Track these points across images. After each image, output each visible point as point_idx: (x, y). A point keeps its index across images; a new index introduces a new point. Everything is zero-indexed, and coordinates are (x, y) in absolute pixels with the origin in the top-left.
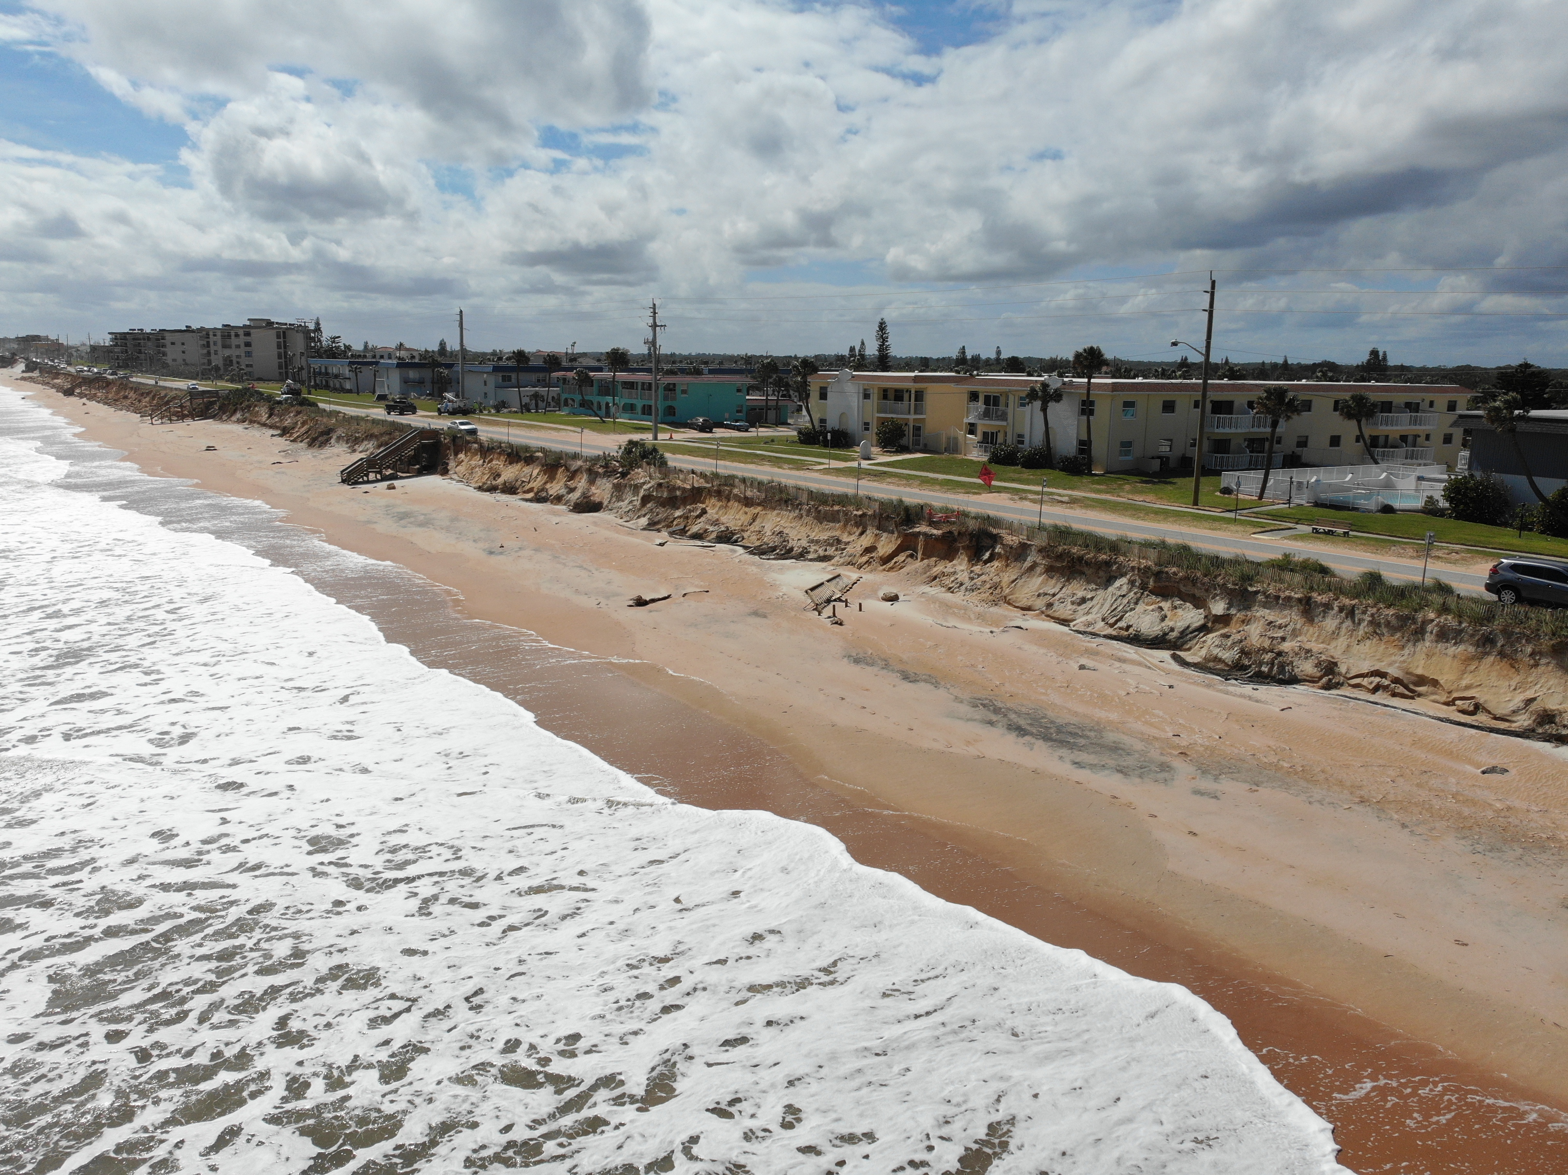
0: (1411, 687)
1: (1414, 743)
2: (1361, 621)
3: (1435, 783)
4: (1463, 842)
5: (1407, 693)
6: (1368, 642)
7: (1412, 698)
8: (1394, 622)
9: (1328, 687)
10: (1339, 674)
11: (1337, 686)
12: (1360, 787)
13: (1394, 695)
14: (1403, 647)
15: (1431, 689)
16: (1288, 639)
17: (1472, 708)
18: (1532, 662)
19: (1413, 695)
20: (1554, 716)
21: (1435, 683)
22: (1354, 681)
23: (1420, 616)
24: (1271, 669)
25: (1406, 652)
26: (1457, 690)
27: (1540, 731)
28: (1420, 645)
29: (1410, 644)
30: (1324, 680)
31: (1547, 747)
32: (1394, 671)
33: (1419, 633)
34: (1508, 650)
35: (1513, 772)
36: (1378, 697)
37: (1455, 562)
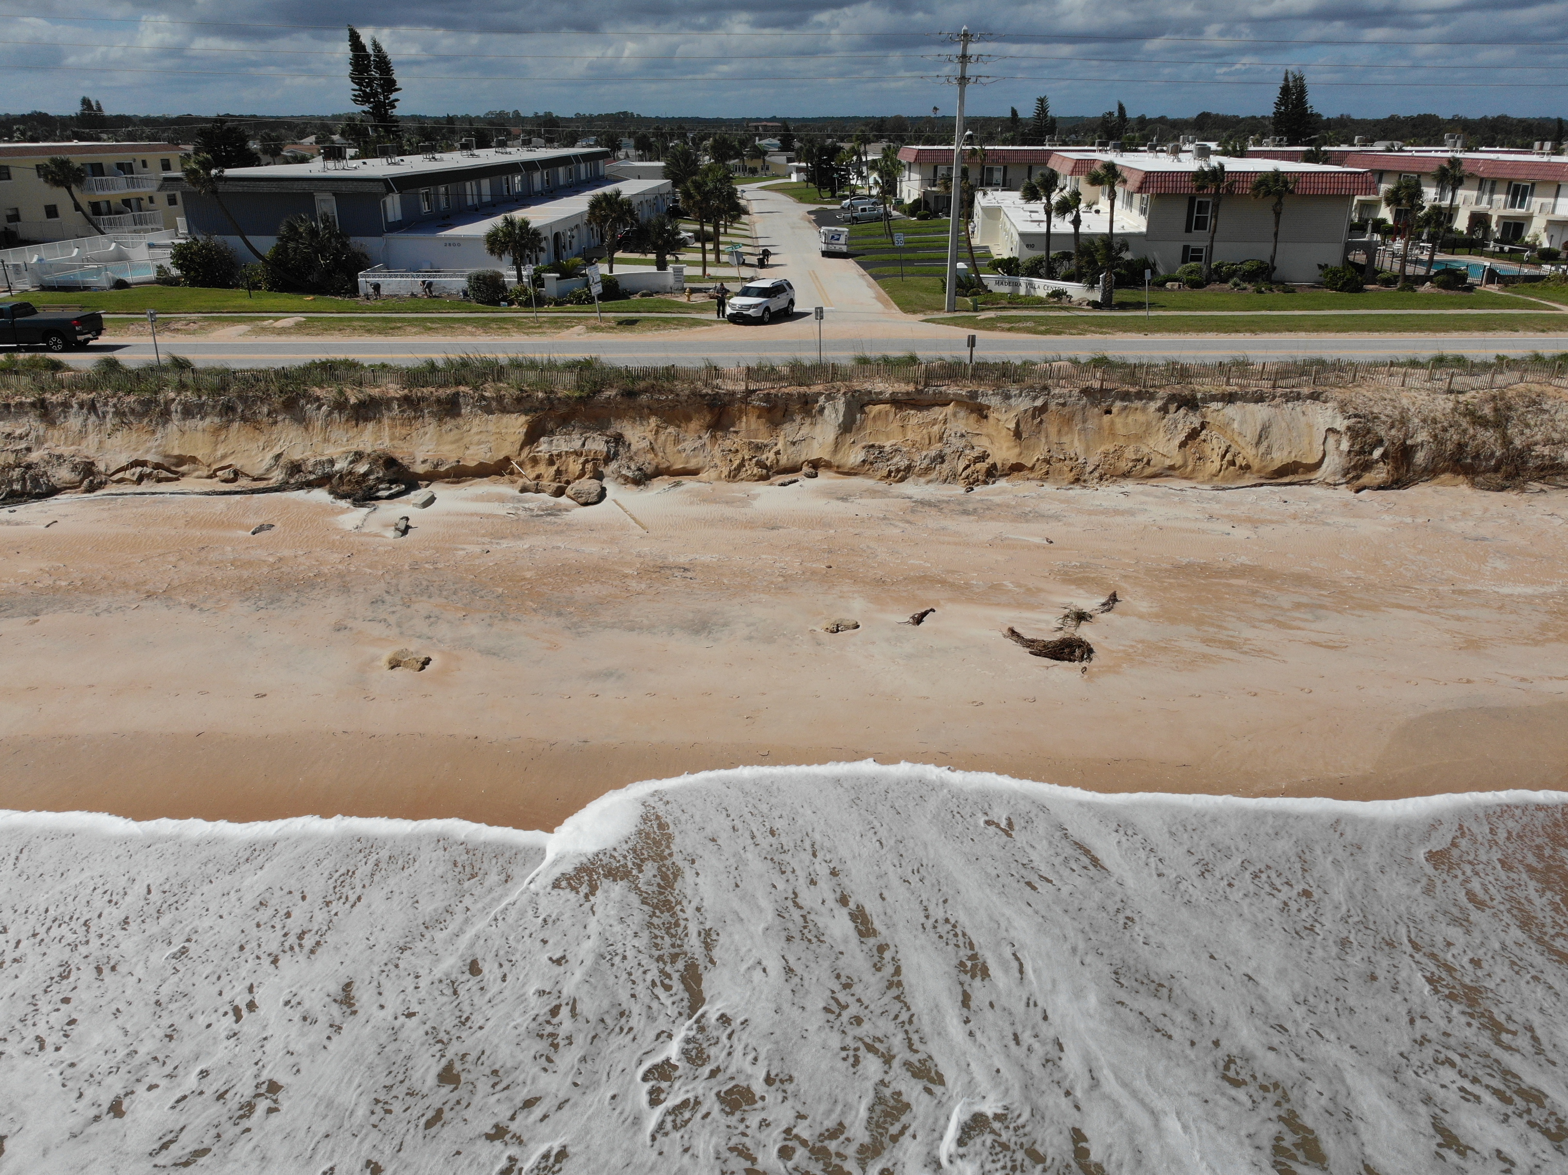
0: (173, 468)
1: (187, 523)
2: (105, 414)
3: (213, 556)
4: (247, 603)
5: (171, 475)
6: (119, 434)
7: (177, 479)
8: (138, 408)
9: (91, 489)
10: (100, 473)
11: (101, 485)
12: (145, 583)
13: (159, 481)
14: (154, 432)
15: (192, 466)
16: (34, 448)
17: (232, 476)
18: (271, 420)
19: (178, 477)
20: (300, 465)
21: (193, 460)
22: (116, 476)
23: (161, 397)
24: (24, 485)
25: (158, 435)
26: (215, 462)
27: (292, 481)
28: (169, 426)
29: (160, 427)
30: (86, 482)
31: (301, 494)
32: (152, 458)
33: (165, 415)
34: (248, 413)
35: (278, 525)
36: (145, 487)
37: (194, 333)
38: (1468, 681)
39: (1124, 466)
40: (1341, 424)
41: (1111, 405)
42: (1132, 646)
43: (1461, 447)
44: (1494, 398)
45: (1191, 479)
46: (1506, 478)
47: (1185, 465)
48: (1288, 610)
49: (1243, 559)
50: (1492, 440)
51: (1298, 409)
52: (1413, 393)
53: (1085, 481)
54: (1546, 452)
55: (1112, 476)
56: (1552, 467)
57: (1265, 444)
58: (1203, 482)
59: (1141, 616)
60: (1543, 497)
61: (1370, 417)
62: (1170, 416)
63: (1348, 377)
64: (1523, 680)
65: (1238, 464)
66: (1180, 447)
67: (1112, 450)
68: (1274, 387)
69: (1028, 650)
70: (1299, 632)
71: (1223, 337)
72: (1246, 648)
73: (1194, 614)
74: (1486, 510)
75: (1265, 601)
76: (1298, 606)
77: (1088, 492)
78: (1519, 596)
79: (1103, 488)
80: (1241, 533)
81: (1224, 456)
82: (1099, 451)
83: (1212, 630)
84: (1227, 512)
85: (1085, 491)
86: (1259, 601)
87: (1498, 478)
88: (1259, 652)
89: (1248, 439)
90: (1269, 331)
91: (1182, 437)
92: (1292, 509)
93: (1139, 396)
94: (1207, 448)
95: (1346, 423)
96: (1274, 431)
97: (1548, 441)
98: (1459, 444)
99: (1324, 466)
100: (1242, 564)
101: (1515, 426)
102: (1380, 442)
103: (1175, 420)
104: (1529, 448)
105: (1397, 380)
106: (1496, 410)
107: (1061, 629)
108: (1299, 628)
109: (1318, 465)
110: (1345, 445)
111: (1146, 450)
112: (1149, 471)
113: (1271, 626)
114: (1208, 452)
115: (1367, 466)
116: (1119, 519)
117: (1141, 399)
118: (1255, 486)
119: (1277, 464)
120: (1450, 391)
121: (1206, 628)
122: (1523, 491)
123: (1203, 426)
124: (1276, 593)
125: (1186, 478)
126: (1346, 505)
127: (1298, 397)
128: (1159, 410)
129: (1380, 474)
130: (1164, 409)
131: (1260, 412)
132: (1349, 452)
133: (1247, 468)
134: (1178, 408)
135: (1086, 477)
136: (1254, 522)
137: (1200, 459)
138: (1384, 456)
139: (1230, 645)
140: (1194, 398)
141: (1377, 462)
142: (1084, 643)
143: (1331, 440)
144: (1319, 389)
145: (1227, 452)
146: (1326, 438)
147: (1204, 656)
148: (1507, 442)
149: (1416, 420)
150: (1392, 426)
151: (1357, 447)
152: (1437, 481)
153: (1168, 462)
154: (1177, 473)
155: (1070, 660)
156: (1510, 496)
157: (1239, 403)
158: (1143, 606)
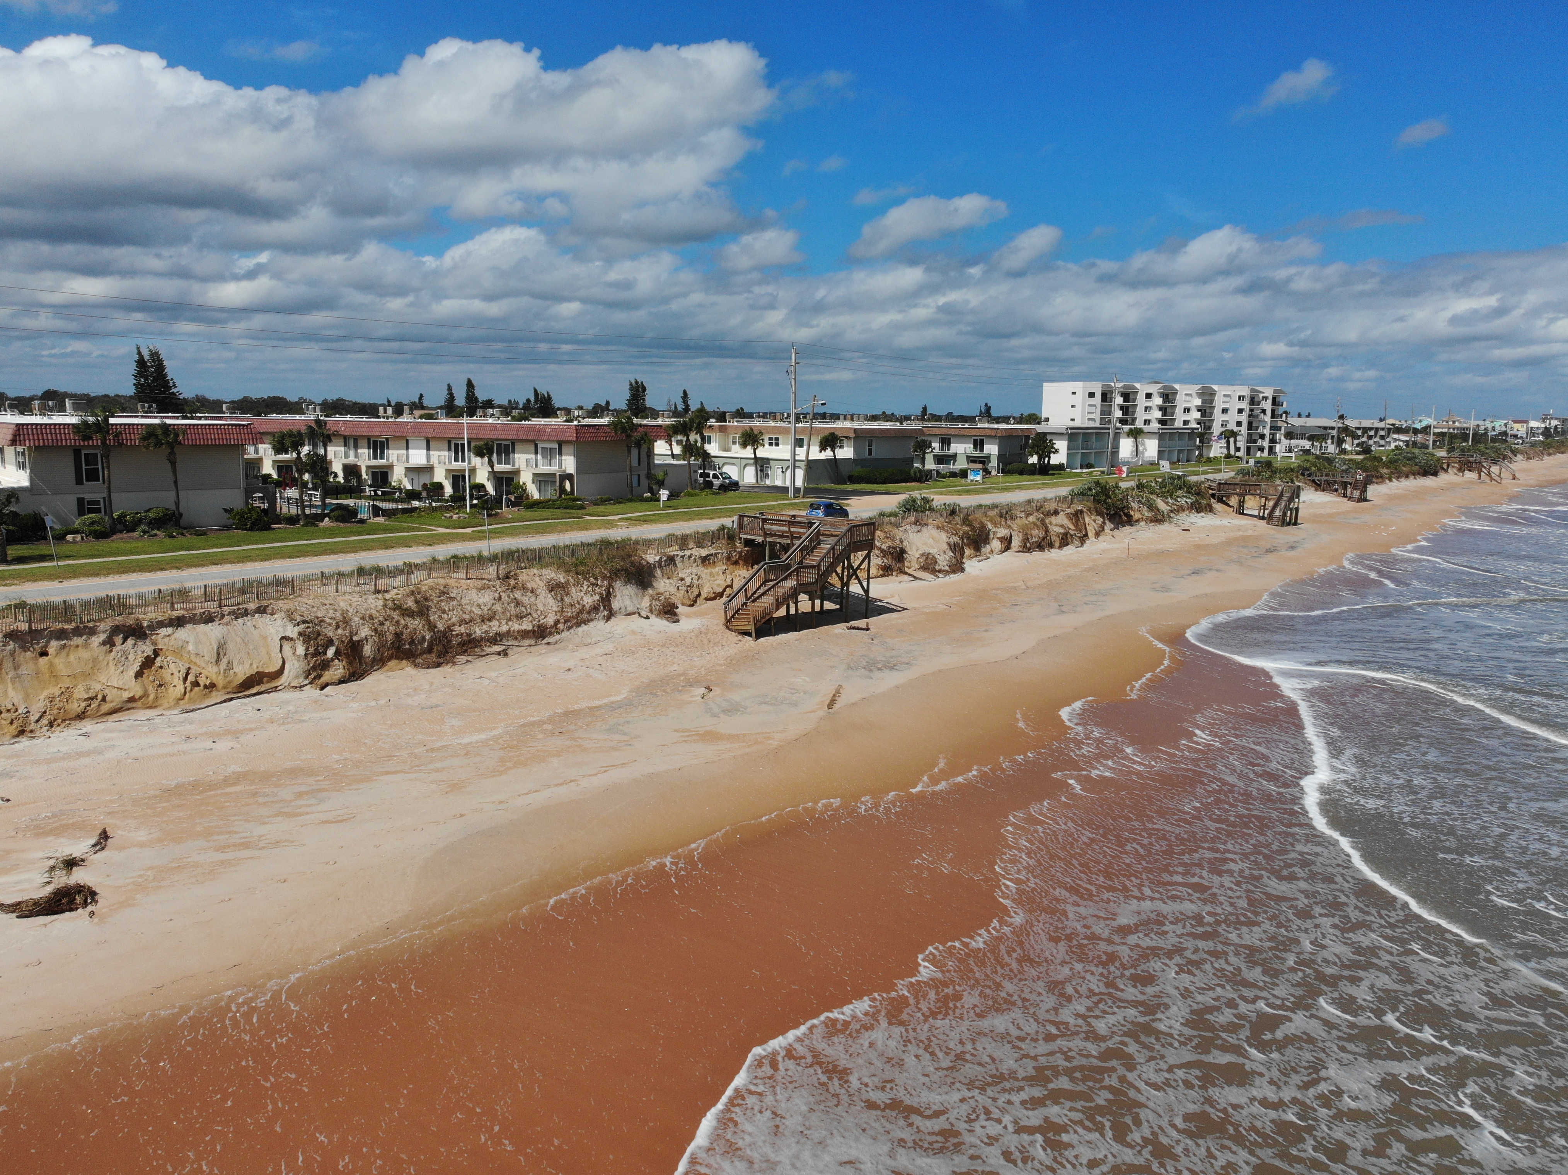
38: (462, 816)
39: (76, 707)
40: (292, 631)
41: (46, 646)
42: (141, 876)
43: (398, 635)
44: (413, 593)
45: (156, 707)
46: (439, 656)
47: (146, 695)
48: (291, 801)
49: (234, 768)
50: (420, 627)
51: (249, 624)
52: (347, 597)
53: (31, 731)
54: (463, 631)
55: (64, 720)
56: (470, 642)
57: (224, 661)
58: (169, 708)
59: (142, 845)
60: (470, 665)
61: (316, 621)
62: (118, 648)
63: (289, 590)
64: (501, 802)
65: (202, 684)
66: (136, 677)
67: (58, 693)
68: (220, 606)
69: (15, 914)
70: (307, 817)
71: (148, 576)
72: (262, 844)
73: (199, 828)
74: (431, 684)
75: (267, 799)
76: (300, 795)
77: (40, 741)
78: (477, 742)
79: (56, 734)
80: (223, 746)
81: (185, 679)
82: (42, 697)
83: (222, 837)
84: (204, 730)
85: (34, 741)
86: (261, 800)
87: (433, 657)
88: (277, 844)
89: (207, 658)
90: (195, 566)
91: (136, 667)
92: (266, 715)
93: (77, 632)
94: (166, 674)
95: (297, 629)
96: (230, 646)
97: (462, 622)
98: (396, 634)
99: (286, 672)
100: (234, 773)
101: (435, 613)
102: (330, 642)
103: (124, 652)
104: (450, 629)
105: (331, 588)
106: (417, 602)
107: (49, 883)
108: (307, 813)
109: (280, 672)
110: (301, 650)
111: (97, 687)
112: (105, 708)
113: (280, 819)
114: (168, 678)
115: (325, 665)
116: (85, 761)
117: (81, 636)
118: (225, 701)
119: (241, 678)
120: (377, 592)
121: (215, 837)
122: (454, 664)
123: (156, 653)
124: (276, 790)
125: (150, 707)
126: (315, 702)
127: (246, 613)
128: (104, 643)
129: (338, 670)
130: (109, 642)
131: (213, 632)
132: (306, 655)
133: (212, 686)
134: (125, 640)
135: (32, 726)
136: (235, 734)
137: (160, 686)
138: (337, 653)
139: (246, 846)
140: (142, 627)
141: (332, 660)
142: (83, 887)
143: (287, 647)
144: (265, 603)
145: (187, 674)
146: (281, 646)
147: (222, 862)
148: (432, 627)
149: (357, 619)
150: (338, 627)
151: (312, 650)
152: (386, 668)
153: (126, 695)
154: (139, 704)
155: (71, 910)
156: (446, 670)
157: (189, 626)
158: (142, 835)
